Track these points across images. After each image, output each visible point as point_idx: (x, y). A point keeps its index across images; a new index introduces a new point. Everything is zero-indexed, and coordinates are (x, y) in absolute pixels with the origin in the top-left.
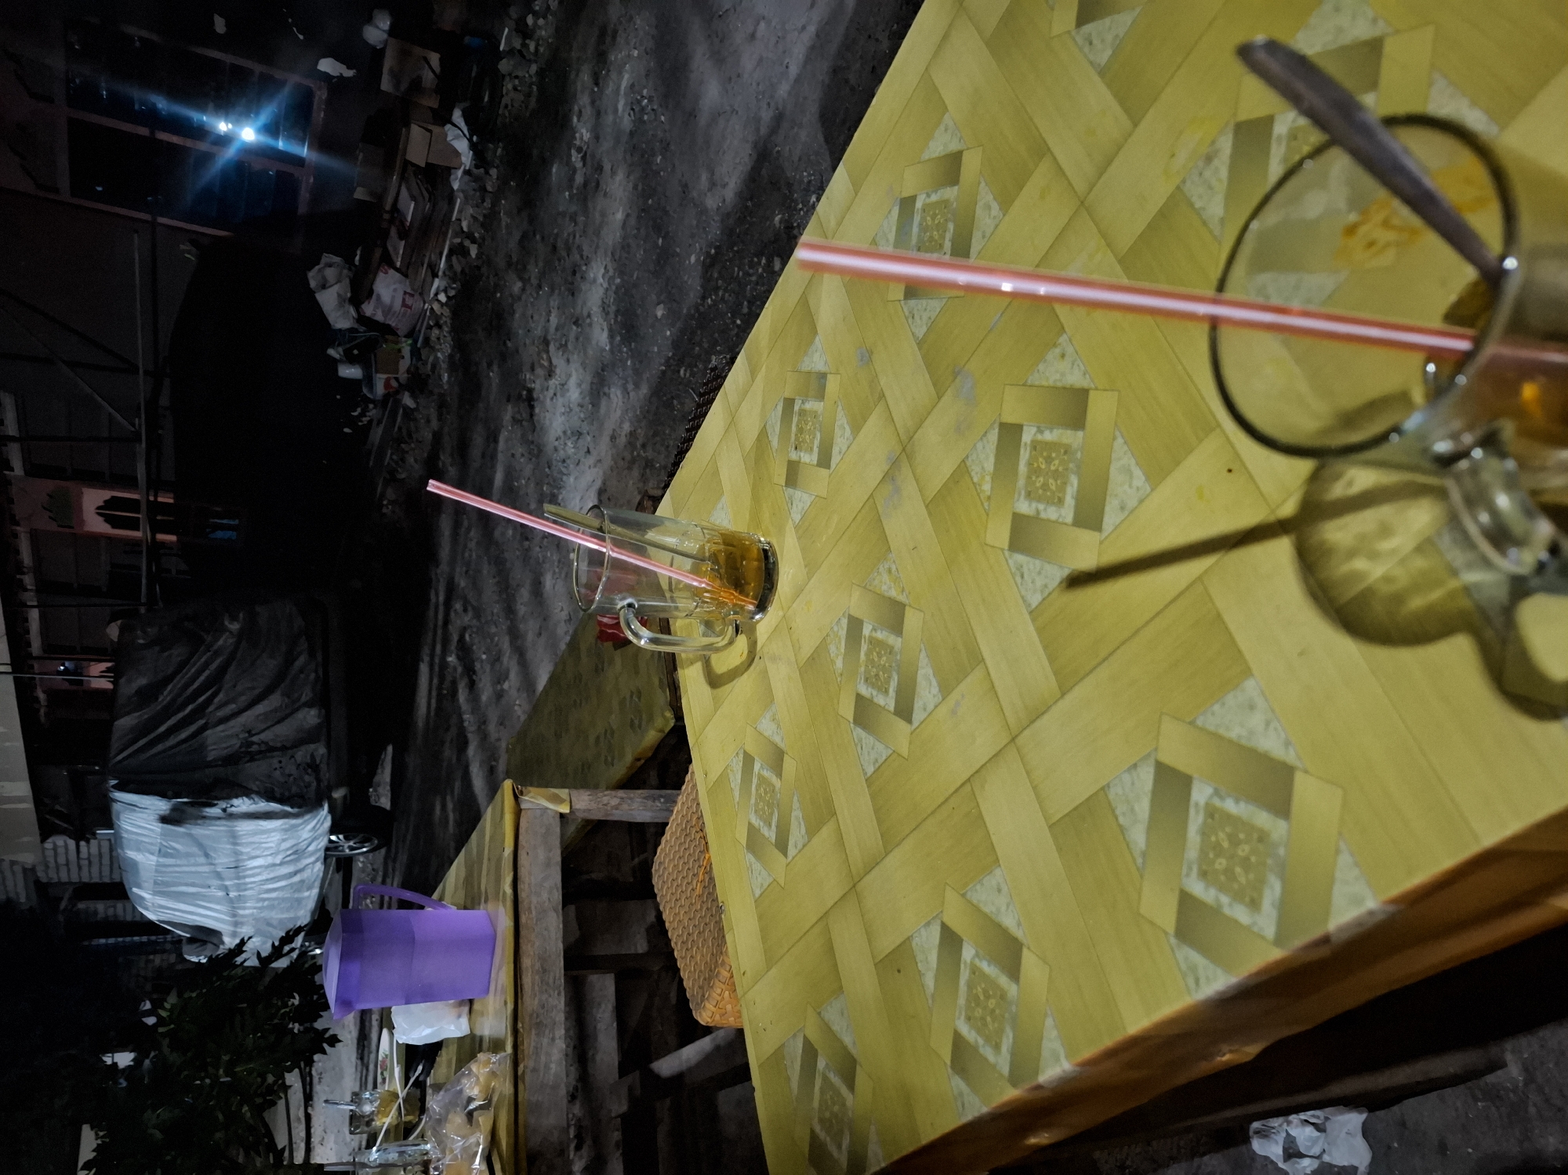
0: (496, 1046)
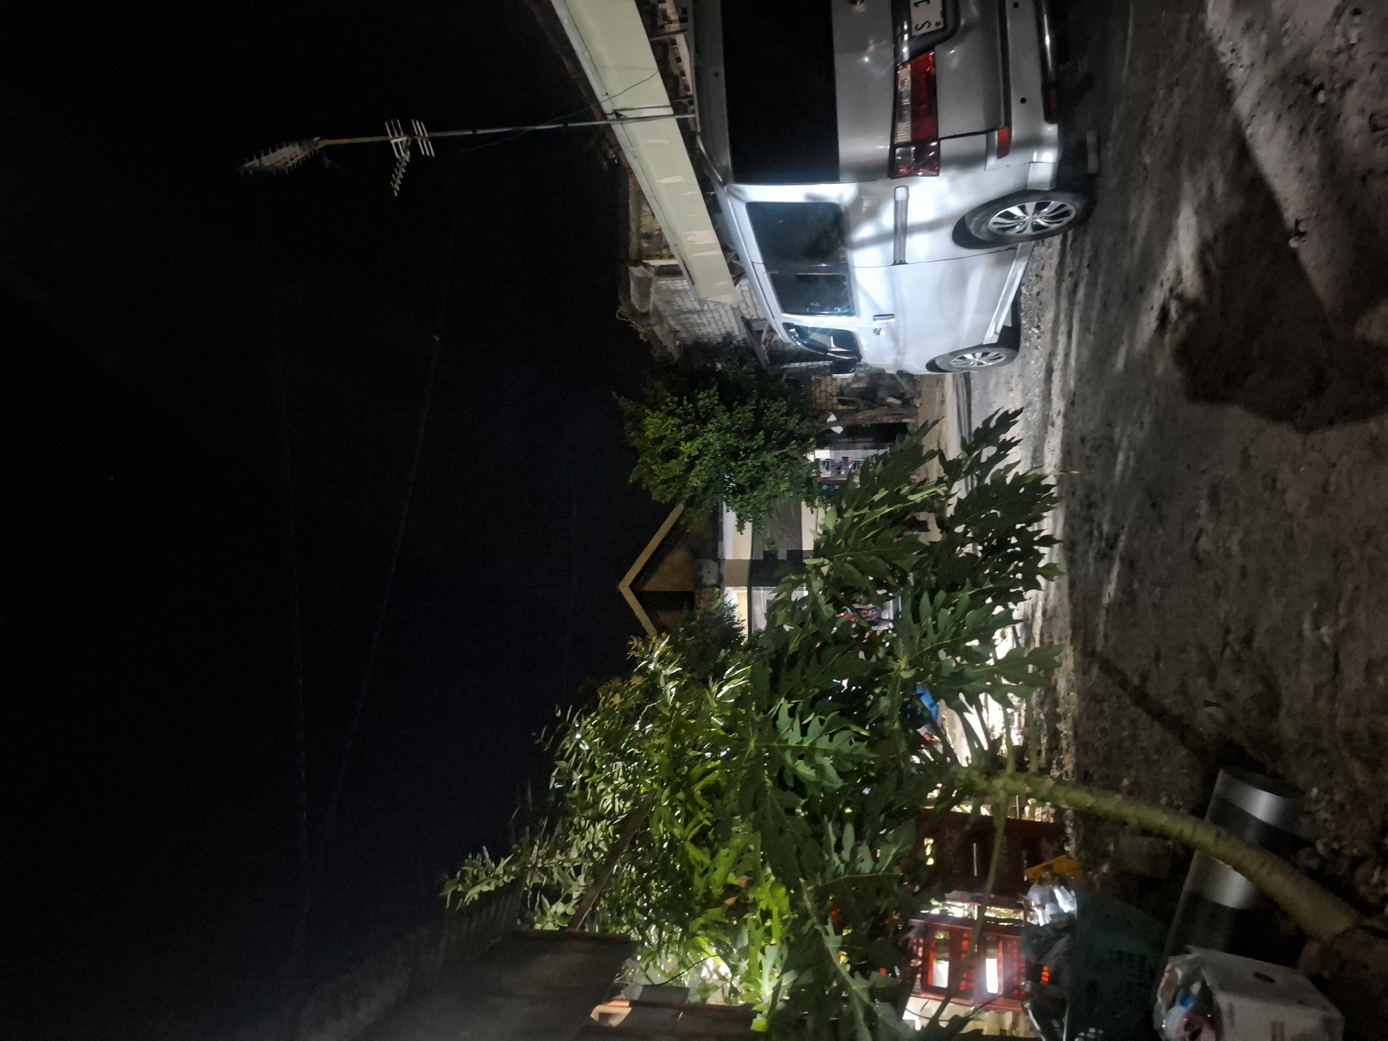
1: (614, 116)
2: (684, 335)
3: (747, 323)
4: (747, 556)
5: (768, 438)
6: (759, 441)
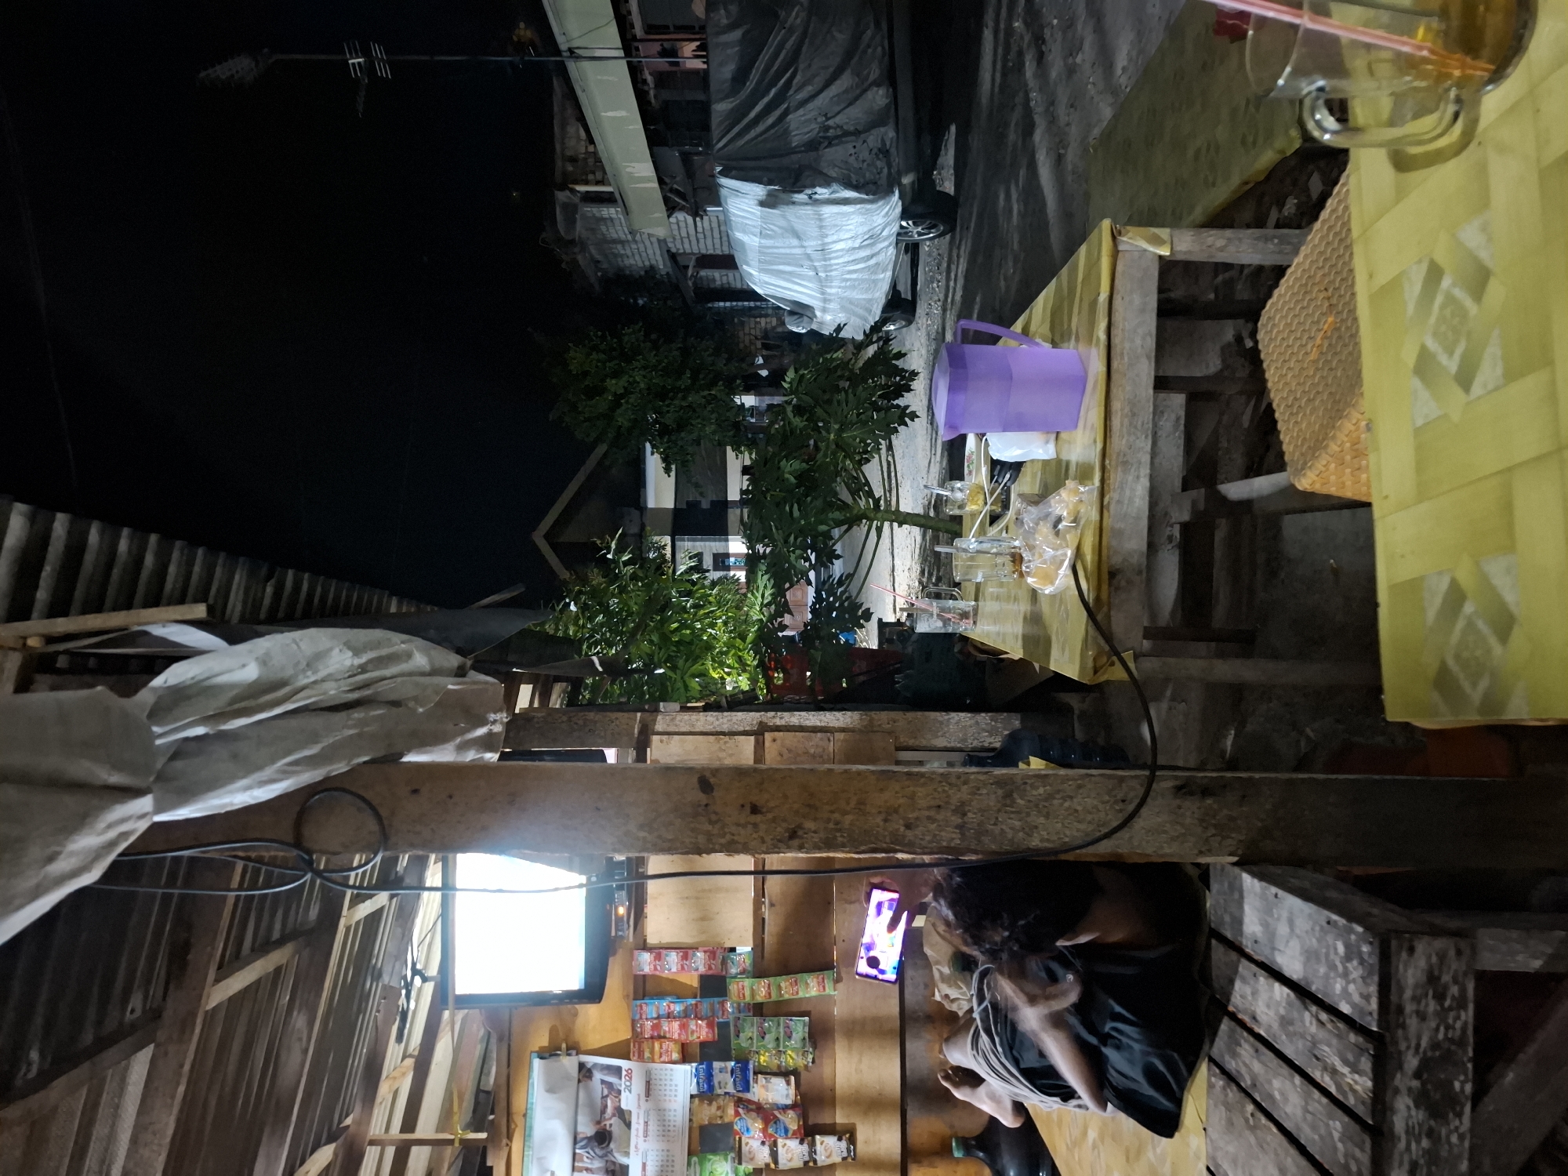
0: (1084, 475)
1: (568, 54)
2: (605, 266)
3: (673, 257)
4: (669, 504)
5: (694, 378)
6: (686, 380)
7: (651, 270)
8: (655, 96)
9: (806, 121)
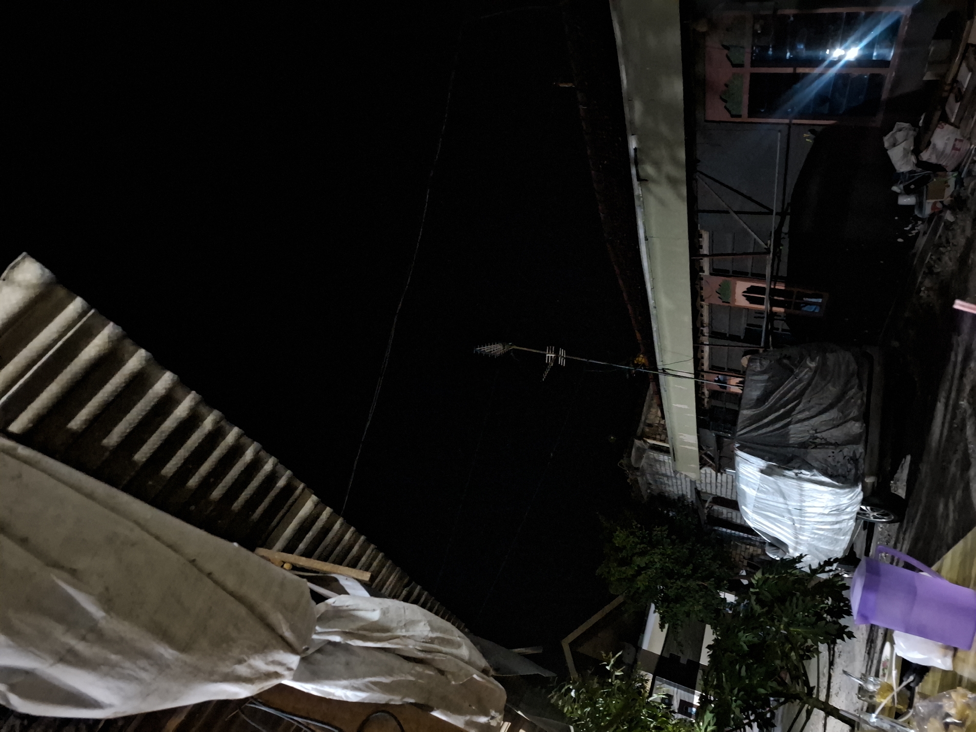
1: (662, 371)
2: (653, 487)
3: (698, 493)
4: (658, 651)
5: (695, 570)
6: (688, 570)
7: (682, 498)
8: (708, 402)
9: (802, 431)
